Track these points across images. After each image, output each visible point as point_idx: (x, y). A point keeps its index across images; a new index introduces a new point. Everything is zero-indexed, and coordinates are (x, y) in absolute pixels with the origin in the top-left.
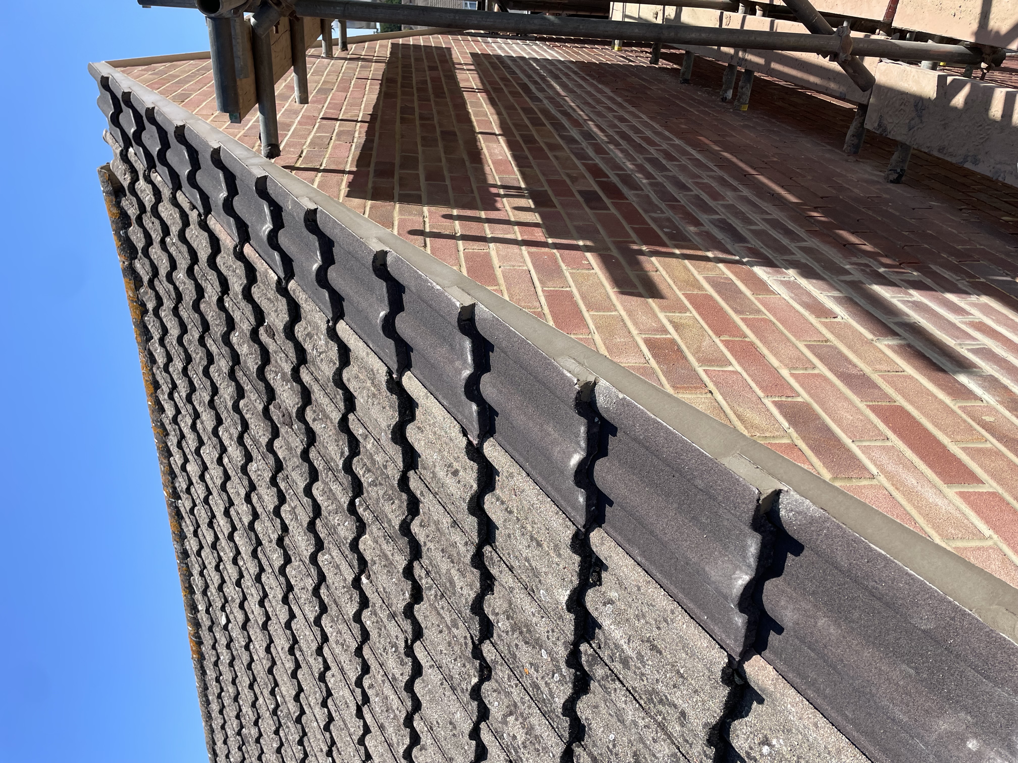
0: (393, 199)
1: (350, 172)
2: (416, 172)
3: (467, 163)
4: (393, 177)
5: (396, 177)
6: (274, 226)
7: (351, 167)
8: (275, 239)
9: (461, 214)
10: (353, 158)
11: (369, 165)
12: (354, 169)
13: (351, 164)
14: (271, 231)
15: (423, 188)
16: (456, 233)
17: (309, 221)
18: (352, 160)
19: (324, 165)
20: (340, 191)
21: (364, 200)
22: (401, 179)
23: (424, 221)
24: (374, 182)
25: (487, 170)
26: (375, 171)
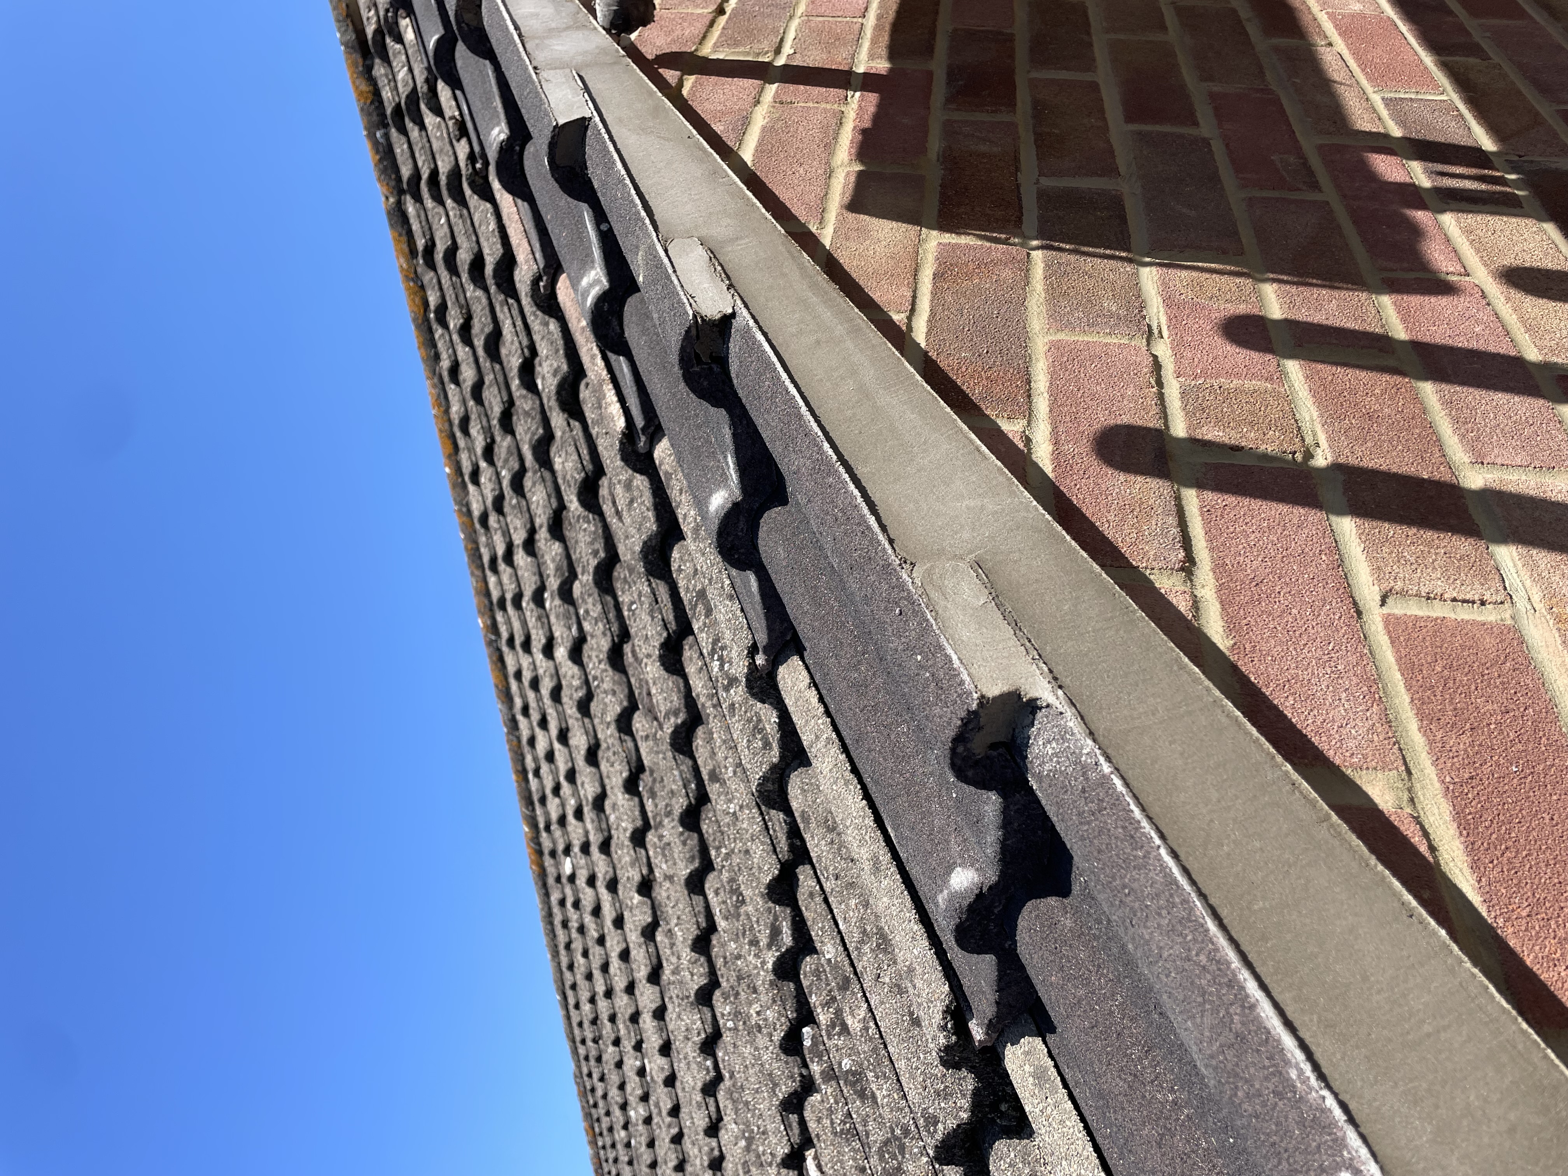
0: (1019, 221)
1: (868, 82)
2: (1087, 77)
3: (1253, 30)
4: (1012, 104)
5: (1023, 97)
6: (611, 280)
7: (872, 57)
8: (615, 323)
9: (1303, 315)
10: (879, 17)
11: (929, 50)
12: (882, 66)
13: (874, 42)
14: (602, 299)
15: (1123, 159)
16: (1309, 455)
17: (699, 361)
18: (878, 28)
19: (787, 50)
20: (829, 174)
21: (913, 229)
22: (1039, 110)
23: (1157, 366)
24: (950, 130)
25: (1328, 57)
26: (952, 74)
